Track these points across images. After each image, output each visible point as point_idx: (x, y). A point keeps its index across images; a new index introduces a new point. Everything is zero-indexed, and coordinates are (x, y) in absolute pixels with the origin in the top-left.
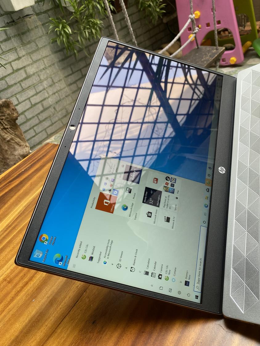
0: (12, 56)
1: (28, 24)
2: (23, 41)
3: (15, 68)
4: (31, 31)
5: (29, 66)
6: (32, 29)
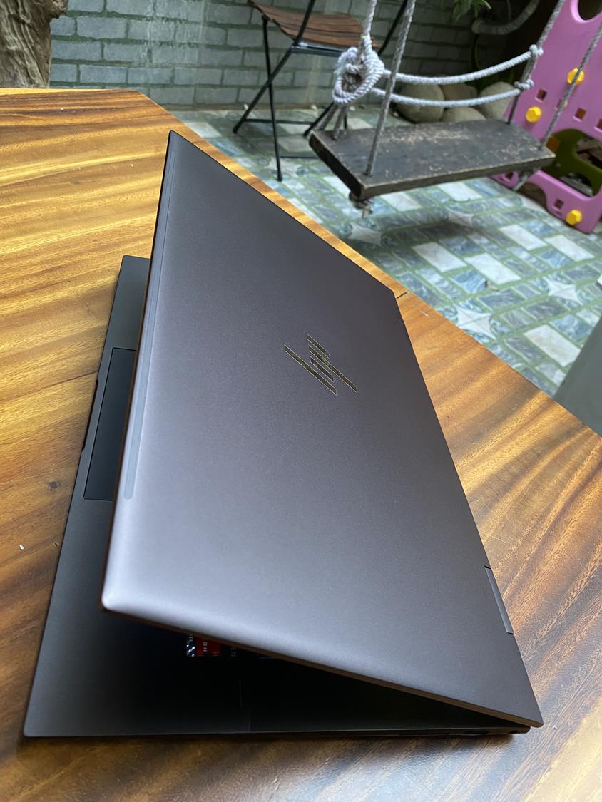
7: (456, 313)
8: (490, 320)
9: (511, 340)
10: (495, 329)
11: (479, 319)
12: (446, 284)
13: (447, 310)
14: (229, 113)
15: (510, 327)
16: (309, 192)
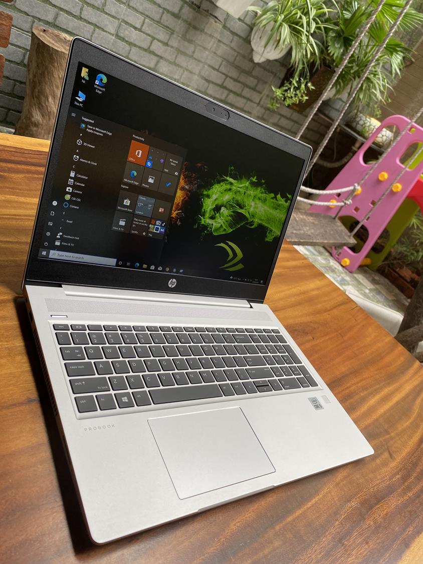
0: (162, 35)
1: (208, 25)
2: (187, 35)
3: (152, 48)
4: (203, 34)
5: (166, 61)
6: (206, 33)
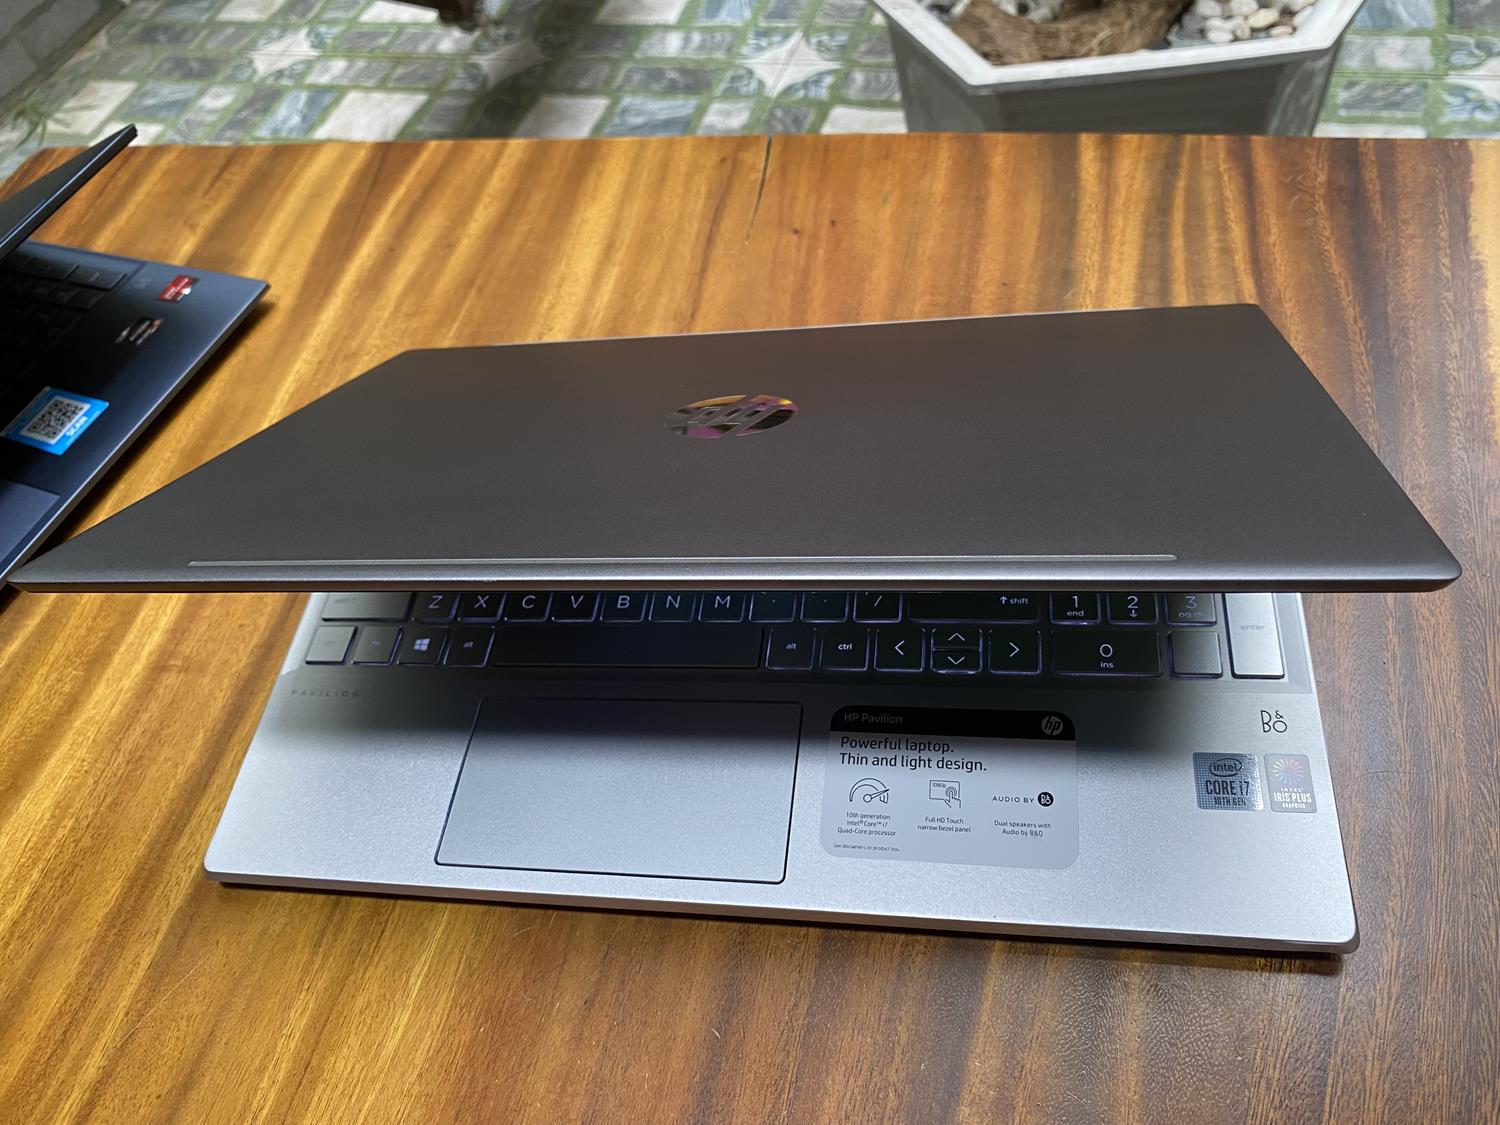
7: (750, 73)
8: (808, 42)
9: (863, 48)
10: (828, 50)
11: (792, 53)
12: (696, 38)
13: (734, 79)
14: (108, 33)
15: (845, 29)
16: (361, 64)
